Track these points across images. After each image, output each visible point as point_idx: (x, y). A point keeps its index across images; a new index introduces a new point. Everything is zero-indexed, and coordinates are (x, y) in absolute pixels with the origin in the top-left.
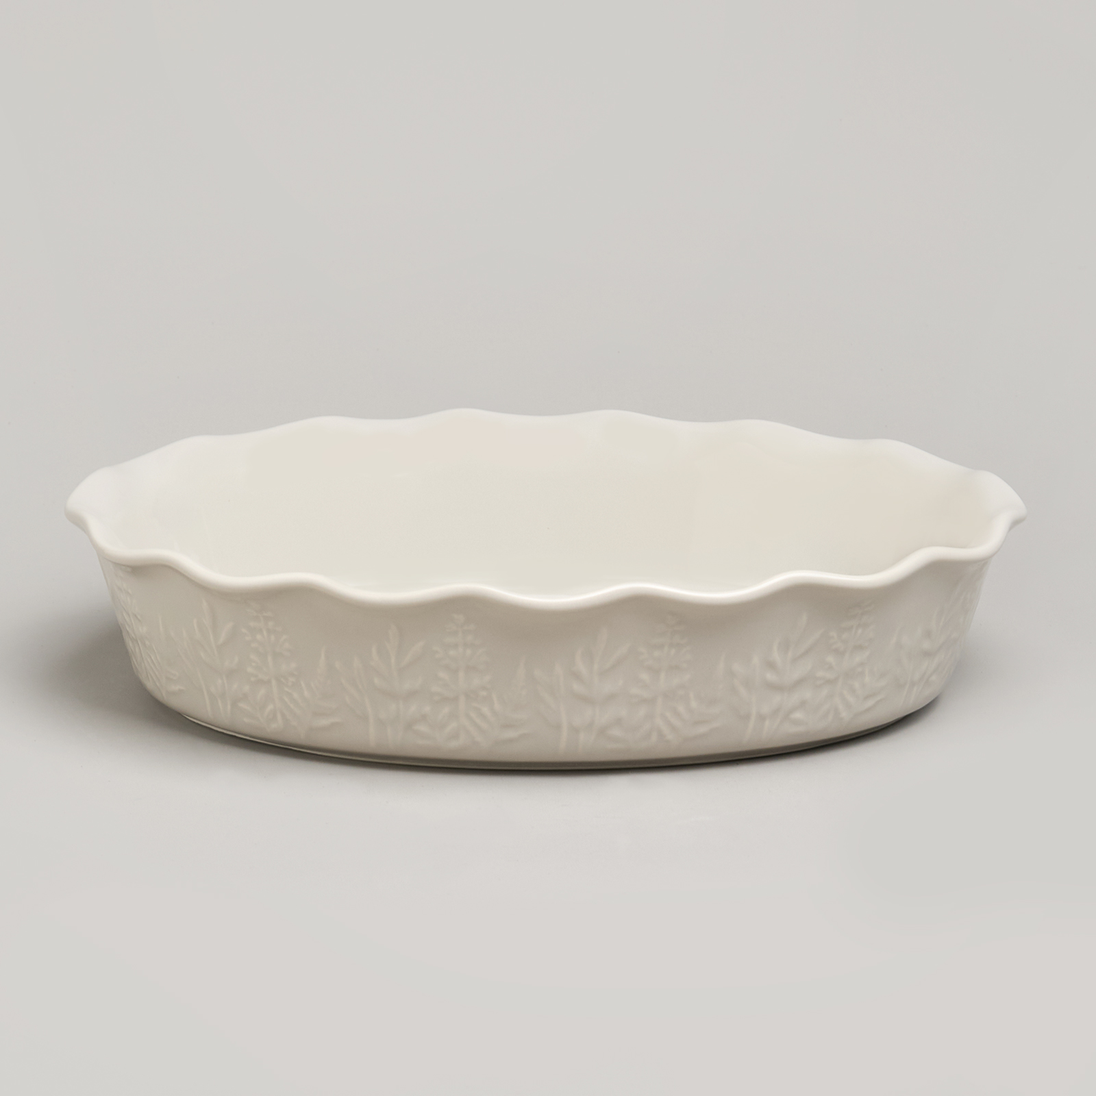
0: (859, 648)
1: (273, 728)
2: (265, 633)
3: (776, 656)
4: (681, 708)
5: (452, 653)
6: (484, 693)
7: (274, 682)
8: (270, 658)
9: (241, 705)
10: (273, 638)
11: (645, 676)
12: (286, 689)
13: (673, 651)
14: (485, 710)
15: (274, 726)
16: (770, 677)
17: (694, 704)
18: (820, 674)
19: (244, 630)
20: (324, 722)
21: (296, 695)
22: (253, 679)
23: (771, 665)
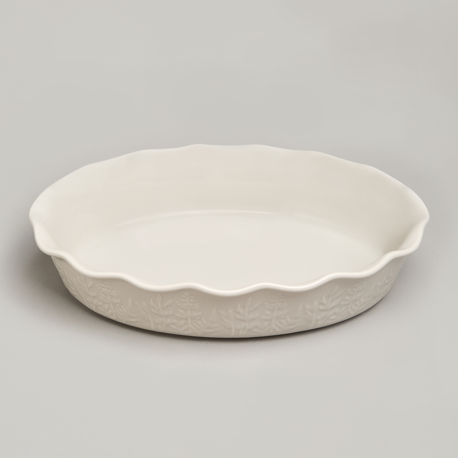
0: (360, 292)
2: (106, 288)
3: (324, 301)
4: (283, 321)
5: (184, 304)
6: (199, 318)
7: (111, 304)
8: (108, 296)
9: (99, 308)
10: (109, 290)
12: (116, 307)
14: (199, 323)
15: (112, 317)
16: (321, 307)
17: (288, 320)
18: (343, 303)
19: (97, 286)
20: (132, 320)
21: (120, 310)
22: (102, 301)
23: (322, 304)
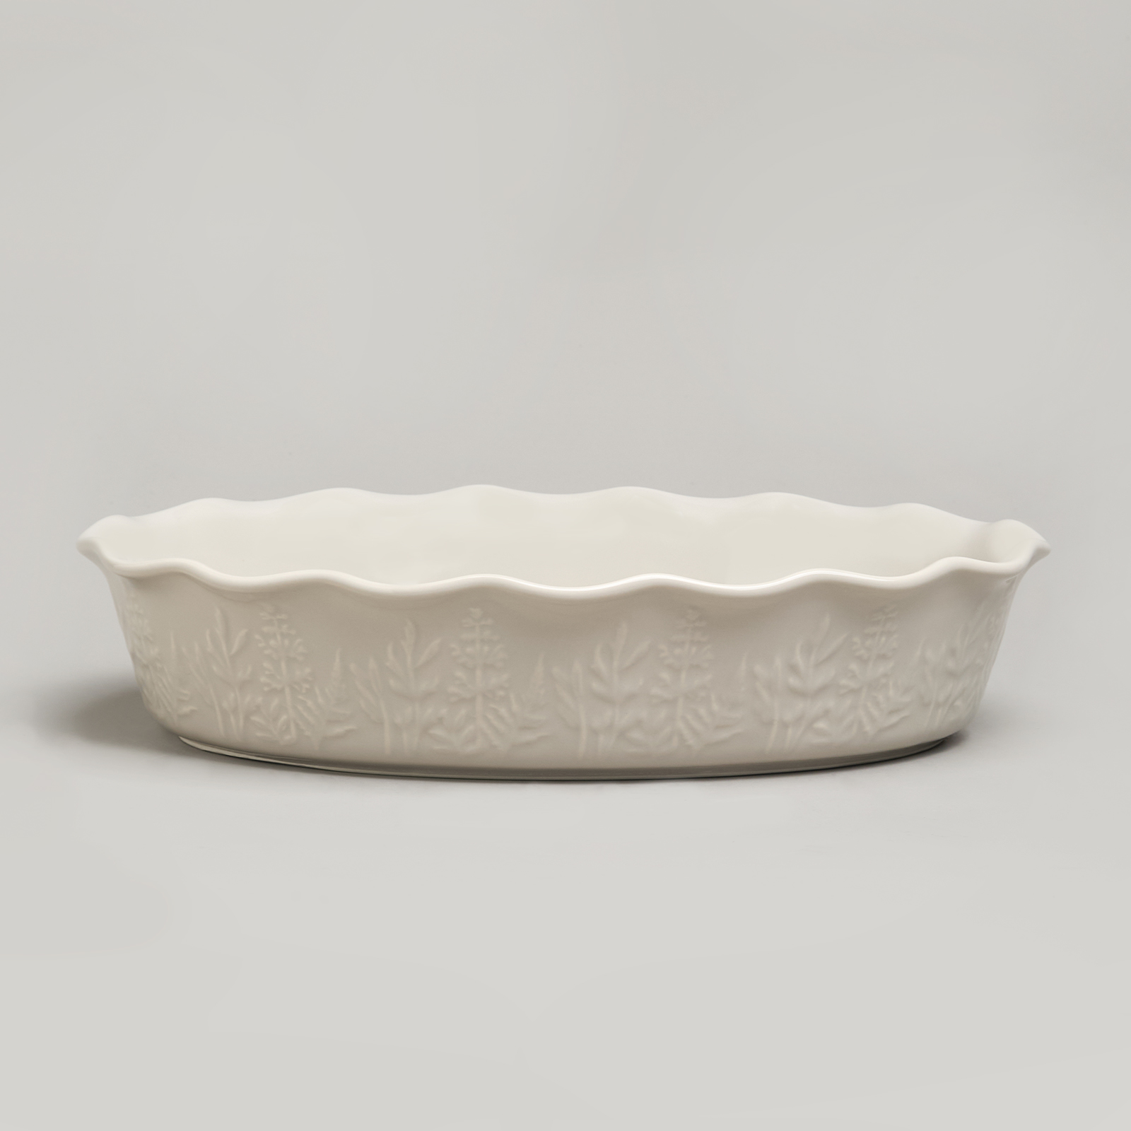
0: (883, 657)
1: (286, 739)
2: (279, 637)
3: (799, 660)
4: (702, 711)
5: (469, 650)
6: (501, 693)
7: (287, 690)
8: (283, 665)
9: (255, 718)
10: (287, 642)
11: (666, 676)
12: (300, 697)
13: (694, 649)
14: (503, 711)
15: (287, 738)
16: (793, 681)
17: (715, 707)
18: (844, 682)
19: (257, 637)
20: (338, 730)
21: (310, 703)
22: (266, 689)
23: (793, 669)
